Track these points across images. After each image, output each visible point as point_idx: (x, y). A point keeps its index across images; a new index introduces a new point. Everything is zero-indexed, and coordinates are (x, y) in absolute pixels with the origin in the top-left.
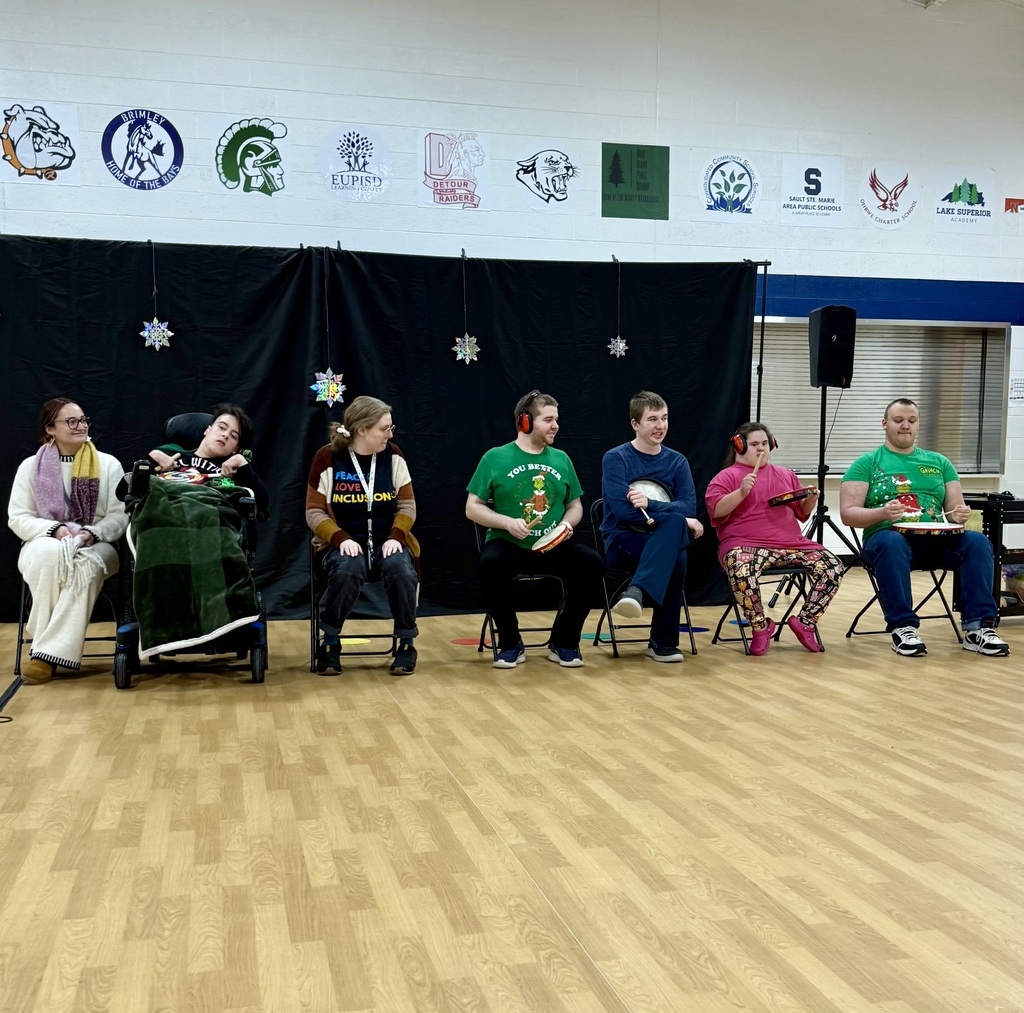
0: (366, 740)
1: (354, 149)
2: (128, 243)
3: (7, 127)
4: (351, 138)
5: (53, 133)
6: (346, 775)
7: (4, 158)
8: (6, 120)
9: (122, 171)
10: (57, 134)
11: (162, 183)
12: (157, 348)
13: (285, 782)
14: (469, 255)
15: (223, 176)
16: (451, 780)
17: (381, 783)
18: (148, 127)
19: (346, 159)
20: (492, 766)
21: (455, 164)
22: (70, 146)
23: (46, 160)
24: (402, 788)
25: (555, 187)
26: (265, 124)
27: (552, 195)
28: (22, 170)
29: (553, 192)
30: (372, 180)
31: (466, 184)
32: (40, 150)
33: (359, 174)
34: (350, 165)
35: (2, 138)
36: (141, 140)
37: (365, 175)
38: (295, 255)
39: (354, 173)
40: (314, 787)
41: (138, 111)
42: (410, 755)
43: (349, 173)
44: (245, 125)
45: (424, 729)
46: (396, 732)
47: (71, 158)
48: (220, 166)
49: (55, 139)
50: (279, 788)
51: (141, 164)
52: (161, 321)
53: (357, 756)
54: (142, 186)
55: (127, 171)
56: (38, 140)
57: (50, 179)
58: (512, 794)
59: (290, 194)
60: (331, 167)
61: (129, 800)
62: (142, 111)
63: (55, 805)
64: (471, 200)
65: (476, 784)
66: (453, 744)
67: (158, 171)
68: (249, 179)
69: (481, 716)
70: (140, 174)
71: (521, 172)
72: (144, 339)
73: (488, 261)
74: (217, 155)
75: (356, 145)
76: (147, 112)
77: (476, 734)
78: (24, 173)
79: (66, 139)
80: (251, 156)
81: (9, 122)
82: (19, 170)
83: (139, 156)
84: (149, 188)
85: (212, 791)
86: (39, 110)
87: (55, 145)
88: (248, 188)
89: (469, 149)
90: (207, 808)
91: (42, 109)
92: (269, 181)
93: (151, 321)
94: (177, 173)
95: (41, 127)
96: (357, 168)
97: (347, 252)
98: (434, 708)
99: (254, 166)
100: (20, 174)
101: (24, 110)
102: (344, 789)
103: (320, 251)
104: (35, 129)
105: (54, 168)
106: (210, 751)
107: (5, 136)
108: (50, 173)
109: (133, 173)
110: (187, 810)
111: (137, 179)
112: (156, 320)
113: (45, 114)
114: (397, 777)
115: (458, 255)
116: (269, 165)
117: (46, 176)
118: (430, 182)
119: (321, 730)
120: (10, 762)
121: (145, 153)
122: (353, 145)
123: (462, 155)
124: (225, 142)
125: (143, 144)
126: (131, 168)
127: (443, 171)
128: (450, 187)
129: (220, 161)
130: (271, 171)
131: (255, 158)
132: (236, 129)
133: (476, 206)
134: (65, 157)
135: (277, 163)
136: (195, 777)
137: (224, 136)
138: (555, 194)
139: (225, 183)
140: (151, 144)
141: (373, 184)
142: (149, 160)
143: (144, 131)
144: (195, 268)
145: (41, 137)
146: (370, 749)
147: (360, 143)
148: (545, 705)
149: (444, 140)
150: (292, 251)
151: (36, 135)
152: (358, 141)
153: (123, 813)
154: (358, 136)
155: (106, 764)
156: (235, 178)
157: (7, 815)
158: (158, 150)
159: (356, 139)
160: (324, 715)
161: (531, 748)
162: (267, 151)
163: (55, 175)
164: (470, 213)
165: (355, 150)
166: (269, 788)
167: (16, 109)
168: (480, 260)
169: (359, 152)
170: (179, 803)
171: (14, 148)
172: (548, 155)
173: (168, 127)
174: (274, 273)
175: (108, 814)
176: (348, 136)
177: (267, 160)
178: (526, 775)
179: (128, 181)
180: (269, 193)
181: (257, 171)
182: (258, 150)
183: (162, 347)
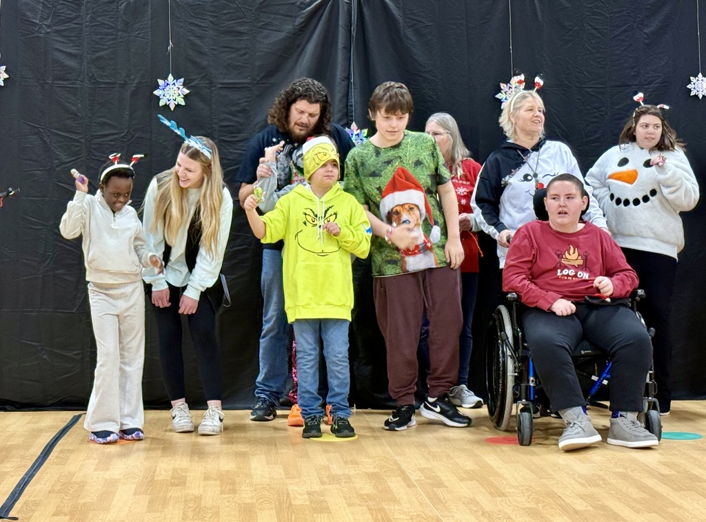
0: (367, 489)
6: (346, 514)
12: (172, 107)
20: (471, 503)
42: (404, 501)
46: (395, 484)
52: (176, 77)
53: (356, 500)
72: (158, 98)
93: (165, 78)
112: (170, 77)
114: (391, 517)
146: (369, 495)
183: (178, 106)
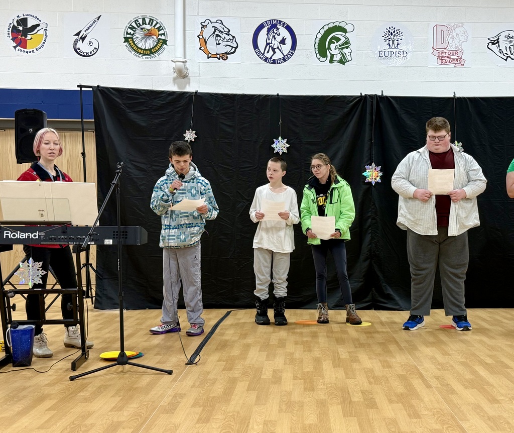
0: (400, 388)
1: (392, 35)
2: (266, 96)
3: (202, 32)
4: (390, 30)
5: (226, 34)
6: (389, 410)
7: (200, 49)
8: (202, 28)
9: (263, 54)
10: (228, 35)
11: (285, 60)
12: (281, 153)
13: (353, 412)
14: (458, 95)
15: (318, 55)
16: (453, 417)
17: (410, 416)
18: (278, 29)
19: (388, 42)
20: (477, 408)
21: (451, 41)
22: (235, 41)
23: (222, 49)
24: (423, 420)
25: (511, 52)
26: (342, 25)
27: (509, 57)
28: (210, 55)
29: (509, 54)
30: (402, 54)
31: (457, 53)
32: (219, 44)
33: (394, 50)
34: (389, 45)
35: (199, 38)
36: (274, 36)
37: (398, 50)
38: (358, 99)
39: (391, 50)
40: (371, 416)
41: (272, 20)
42: (426, 399)
43: (388, 50)
44: (331, 26)
45: (434, 383)
46: (417, 383)
47: (236, 48)
48: (317, 49)
49: (227, 37)
50: (350, 416)
51: (273, 50)
52: (283, 138)
53: (394, 398)
54: (274, 62)
55: (266, 54)
56: (219, 38)
57: (225, 60)
58: (491, 428)
59: (355, 63)
60: (379, 47)
61: (266, 419)
62: (275, 20)
63: (226, 420)
64: (460, 62)
65: (468, 420)
66: (452, 393)
67: (283, 53)
68: (332, 56)
69: (468, 376)
70: (273, 56)
71: (491, 44)
72: (274, 149)
73: (469, 98)
74: (315, 43)
75: (393, 34)
76: (277, 20)
77: (466, 387)
78: (210, 57)
79: (234, 37)
80: (334, 43)
81: (203, 29)
82: (208, 55)
83: (272, 45)
84: (278, 63)
85: (312, 415)
86: (220, 22)
87: (227, 41)
88: (331, 61)
89: (459, 33)
90: (310, 426)
91: (221, 21)
92: (344, 57)
93: (277, 139)
94: (293, 54)
95: (220, 31)
96: (393, 47)
97: (387, 97)
98: (439, 369)
99: (336, 49)
100: (208, 58)
101: (211, 22)
102: (388, 419)
103: (371, 97)
104: (217, 32)
105: (226, 53)
106: (309, 391)
107: (201, 37)
108: (224, 56)
109: (269, 55)
110: (299, 427)
111: (271, 58)
112: (280, 138)
113: (222, 24)
114: (420, 413)
115: (452, 96)
116: (344, 48)
117: (222, 58)
118: (436, 53)
119: (371, 380)
120: (200, 393)
121: (275, 44)
122: (392, 34)
123: (455, 36)
124: (320, 36)
125: (275, 39)
126: (268, 52)
127: (443, 46)
128: (447, 55)
129: (317, 47)
130: (345, 51)
131: (336, 44)
132: (326, 28)
133: (462, 65)
134: (232, 47)
135: (348, 47)
136: (302, 406)
137: (319, 32)
138: (511, 56)
139: (319, 59)
140: (279, 39)
141: (402, 56)
142: (278, 48)
143: (275, 32)
144: (302, 109)
145: (220, 37)
146: (402, 394)
147: (396, 32)
148: (509, 370)
149: (444, 28)
150: (356, 97)
151: (217, 36)
152: (394, 32)
153: (263, 427)
154: (394, 28)
155: (253, 396)
156: (325, 55)
157: (200, 425)
158: (283, 42)
159: (393, 30)
160: (373, 371)
161: (501, 398)
162: (343, 40)
163: (227, 58)
164: (459, 68)
165: (392, 37)
166: (344, 416)
167: (208, 21)
168: (464, 98)
169: (395, 38)
170: (295, 422)
171: (206, 43)
172: (507, 33)
173: (289, 28)
174: (346, 110)
175: (256, 427)
176: (389, 29)
177: (343, 45)
178: (499, 416)
179: (266, 59)
180: (343, 63)
181: (337, 51)
182: (338, 40)
183: (283, 153)
